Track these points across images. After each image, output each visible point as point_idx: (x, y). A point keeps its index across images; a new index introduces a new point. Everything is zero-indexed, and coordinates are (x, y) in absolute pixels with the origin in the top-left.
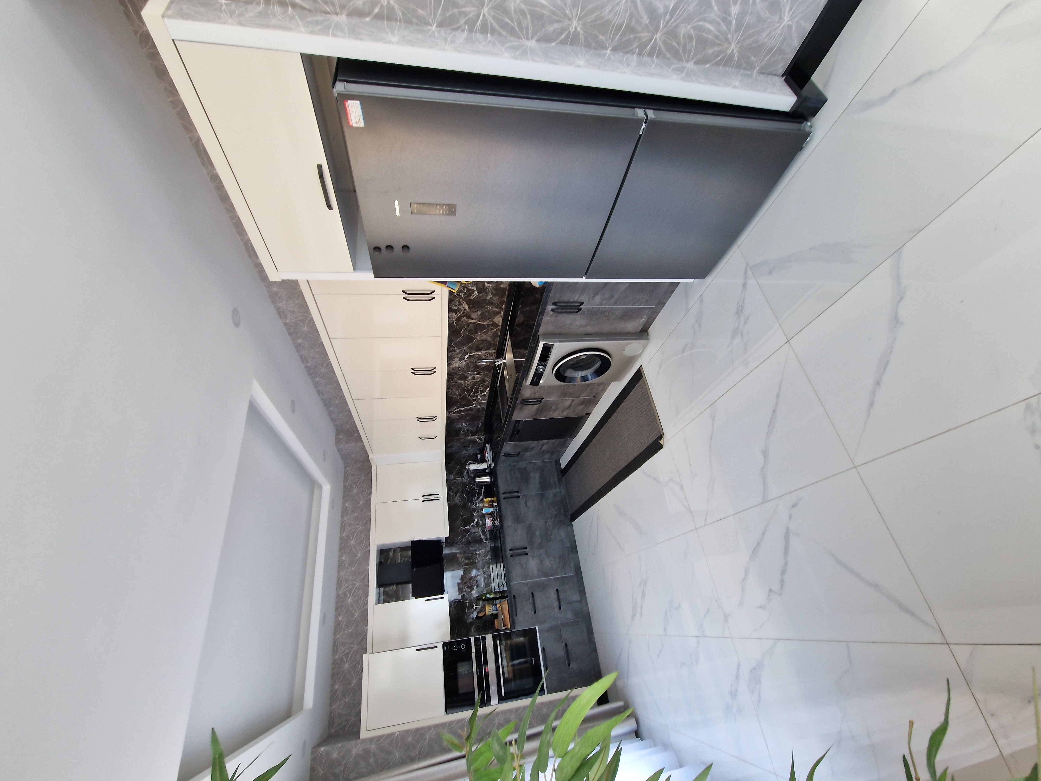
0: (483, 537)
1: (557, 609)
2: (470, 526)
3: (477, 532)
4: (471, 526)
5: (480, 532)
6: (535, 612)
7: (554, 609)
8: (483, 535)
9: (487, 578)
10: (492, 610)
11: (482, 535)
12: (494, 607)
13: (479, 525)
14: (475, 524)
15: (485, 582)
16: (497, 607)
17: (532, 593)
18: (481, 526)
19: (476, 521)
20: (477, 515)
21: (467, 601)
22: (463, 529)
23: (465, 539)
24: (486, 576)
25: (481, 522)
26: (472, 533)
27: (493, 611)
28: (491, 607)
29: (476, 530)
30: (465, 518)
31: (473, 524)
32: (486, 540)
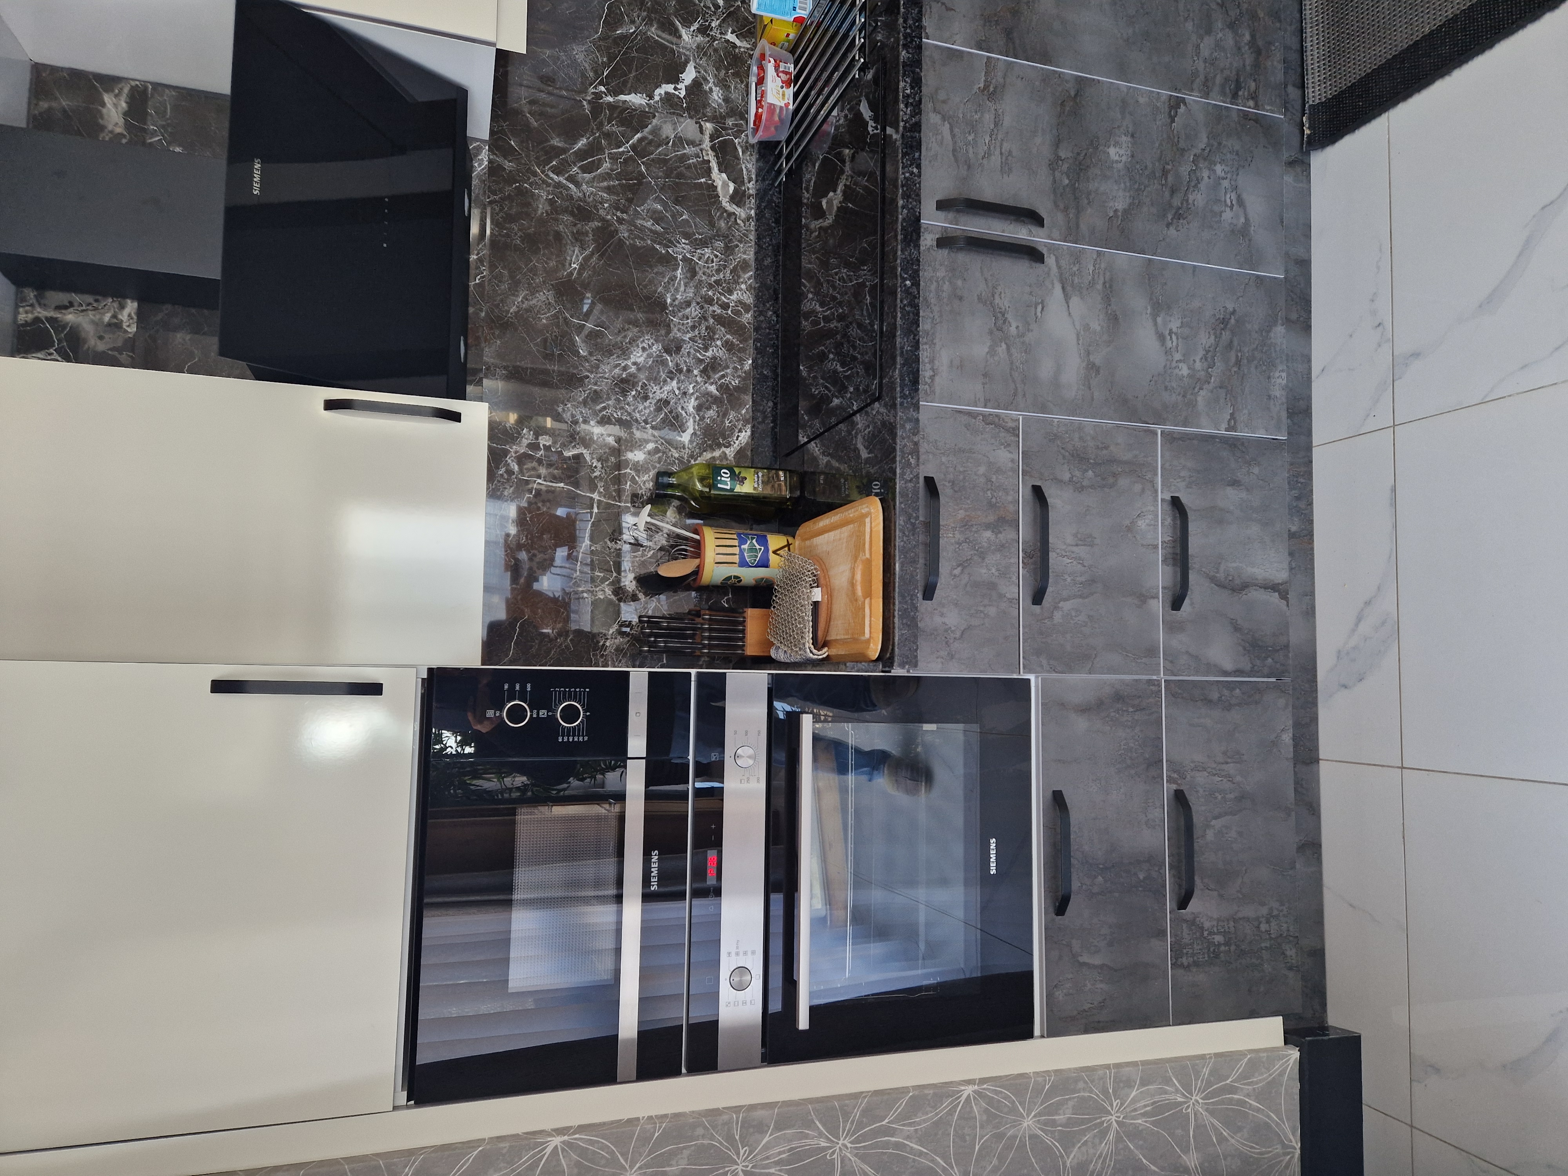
0: (719, 178)
1: (1158, 606)
2: (651, 97)
3: (691, 143)
4: (657, 98)
5: (707, 144)
6: (1038, 597)
7: (1143, 598)
8: (720, 171)
9: (716, 400)
10: (736, 559)
11: (714, 165)
12: (752, 549)
13: (706, 105)
14: (683, 93)
15: (702, 419)
16: (767, 550)
17: (1038, 492)
18: (718, 119)
19: (689, 75)
20: (698, 47)
21: (595, 496)
22: (610, 99)
23: (614, 158)
24: (712, 389)
25: (717, 95)
26: (658, 141)
27: (743, 564)
28: (736, 543)
29: (687, 127)
30: (625, 37)
31: (669, 88)
32: (738, 198)
